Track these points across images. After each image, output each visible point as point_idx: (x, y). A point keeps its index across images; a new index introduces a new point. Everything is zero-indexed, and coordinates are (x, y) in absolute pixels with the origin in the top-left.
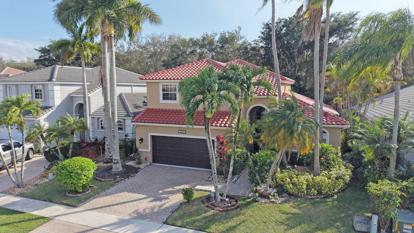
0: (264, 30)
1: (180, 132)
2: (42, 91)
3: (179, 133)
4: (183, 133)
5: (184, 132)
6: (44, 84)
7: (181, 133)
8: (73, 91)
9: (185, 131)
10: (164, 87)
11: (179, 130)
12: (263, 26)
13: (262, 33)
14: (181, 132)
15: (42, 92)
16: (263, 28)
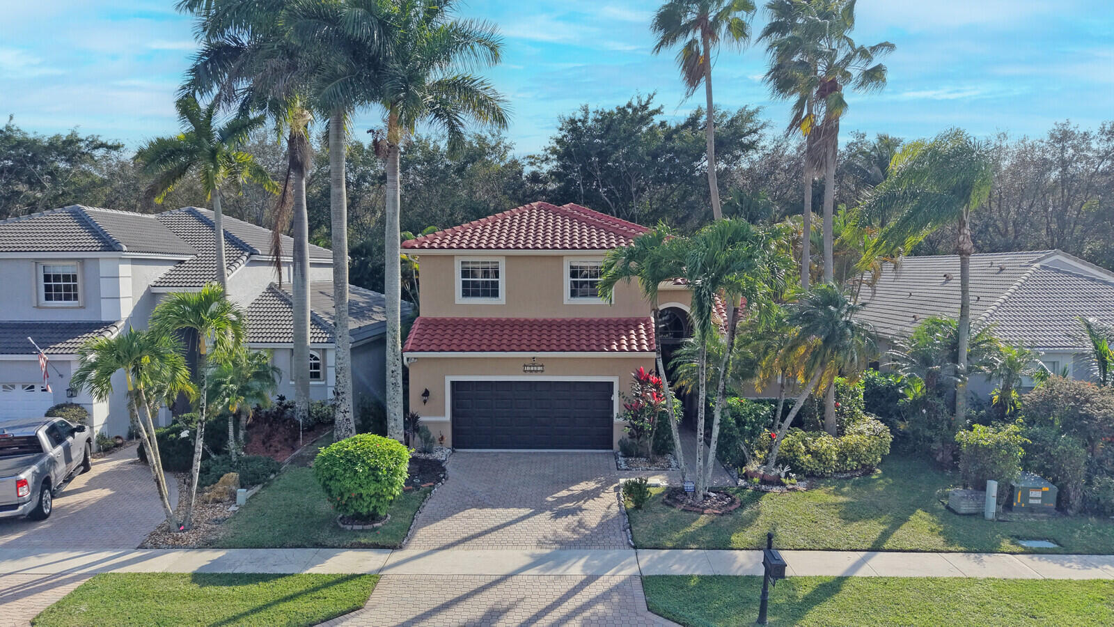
0: (564, 133)
1: (528, 368)
2: (79, 278)
3: (525, 371)
4: (537, 371)
5: (539, 368)
6: (83, 259)
7: (531, 371)
8: (158, 279)
9: (542, 366)
10: (467, 266)
11: (525, 366)
12: (560, 126)
13: (559, 141)
14: (532, 368)
15: (79, 283)
16: (561, 129)
